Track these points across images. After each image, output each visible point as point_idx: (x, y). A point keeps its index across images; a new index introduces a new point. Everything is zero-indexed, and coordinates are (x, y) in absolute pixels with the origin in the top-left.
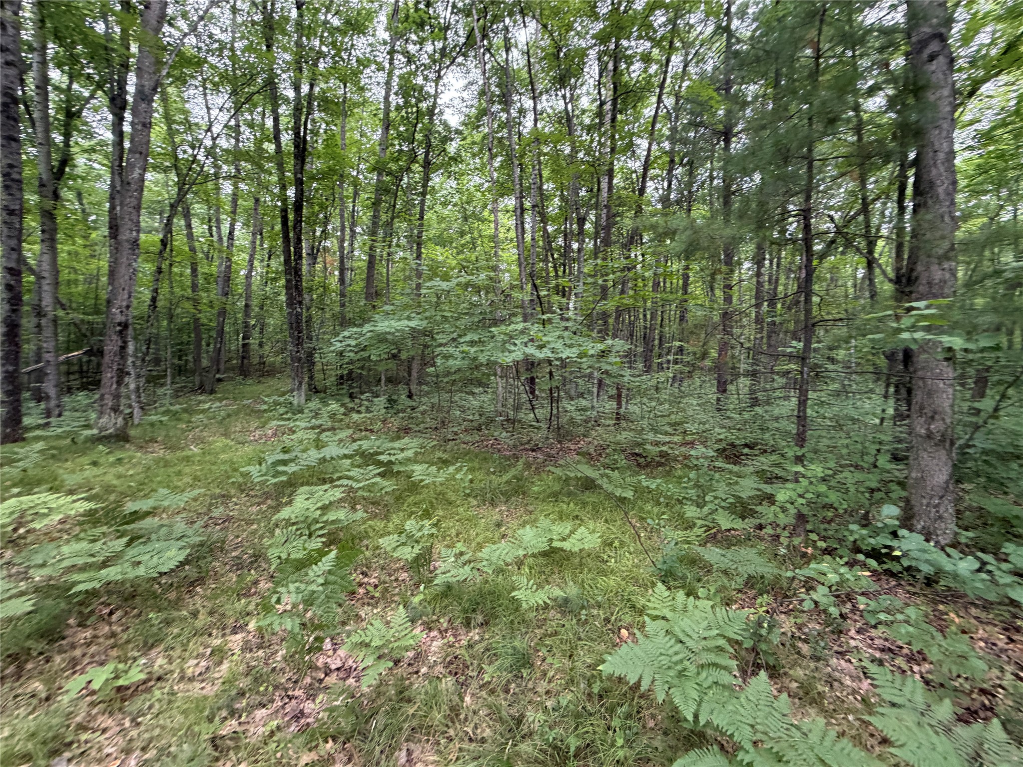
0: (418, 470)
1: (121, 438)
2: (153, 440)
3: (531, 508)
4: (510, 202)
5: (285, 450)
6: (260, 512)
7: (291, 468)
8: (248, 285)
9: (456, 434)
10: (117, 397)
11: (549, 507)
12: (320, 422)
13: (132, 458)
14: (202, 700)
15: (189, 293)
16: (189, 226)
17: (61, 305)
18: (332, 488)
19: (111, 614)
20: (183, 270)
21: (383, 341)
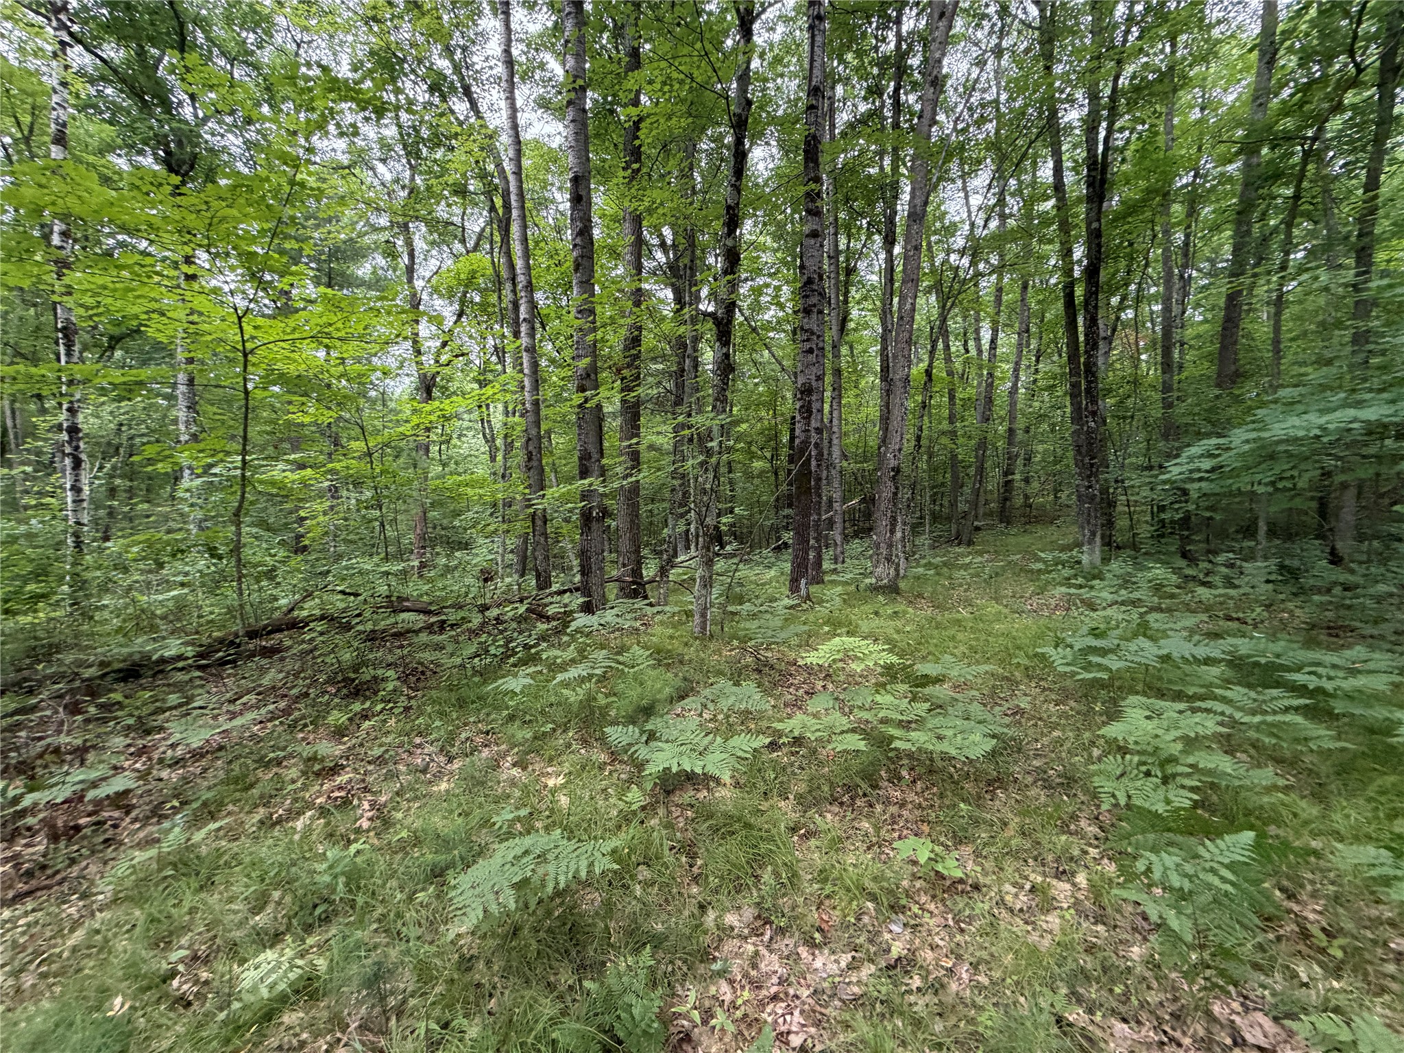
1: (892, 590)
2: (920, 596)
5: (1095, 632)
6: (1063, 715)
7: (1114, 663)
8: (1013, 404)
10: (889, 546)
12: (1136, 595)
13: (905, 612)
14: (1034, 950)
15: (945, 426)
16: (947, 347)
17: (844, 457)
18: (1194, 710)
19: (914, 782)
20: (940, 400)
21: (1272, 457)
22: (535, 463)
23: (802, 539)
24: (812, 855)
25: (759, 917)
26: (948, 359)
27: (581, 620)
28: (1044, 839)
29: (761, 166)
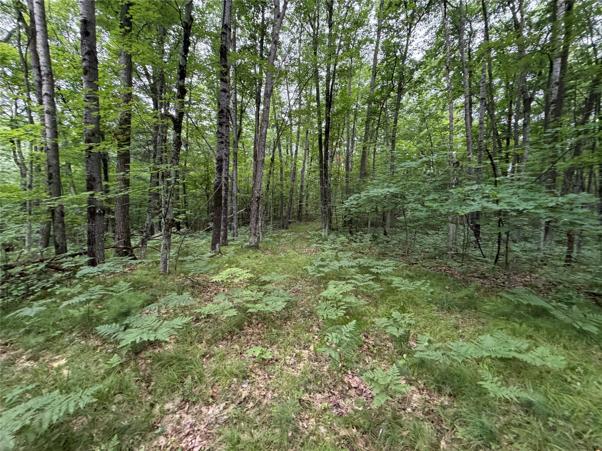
0: (396, 281)
1: (256, 247)
2: (267, 249)
3: (483, 320)
4: (460, 101)
5: (322, 260)
6: (311, 290)
7: (326, 270)
8: (302, 176)
9: (417, 260)
10: (255, 229)
11: (502, 324)
12: (336, 246)
13: (260, 256)
14: (294, 378)
15: (279, 182)
16: (280, 151)
17: (238, 191)
18: (347, 283)
19: (258, 324)
20: (277, 171)
21: (372, 201)
22: (54, 180)
23: (218, 226)
24: (212, 365)
25: (183, 400)
26: (280, 155)
27: (86, 270)
28: (300, 336)
29: (202, 52)
